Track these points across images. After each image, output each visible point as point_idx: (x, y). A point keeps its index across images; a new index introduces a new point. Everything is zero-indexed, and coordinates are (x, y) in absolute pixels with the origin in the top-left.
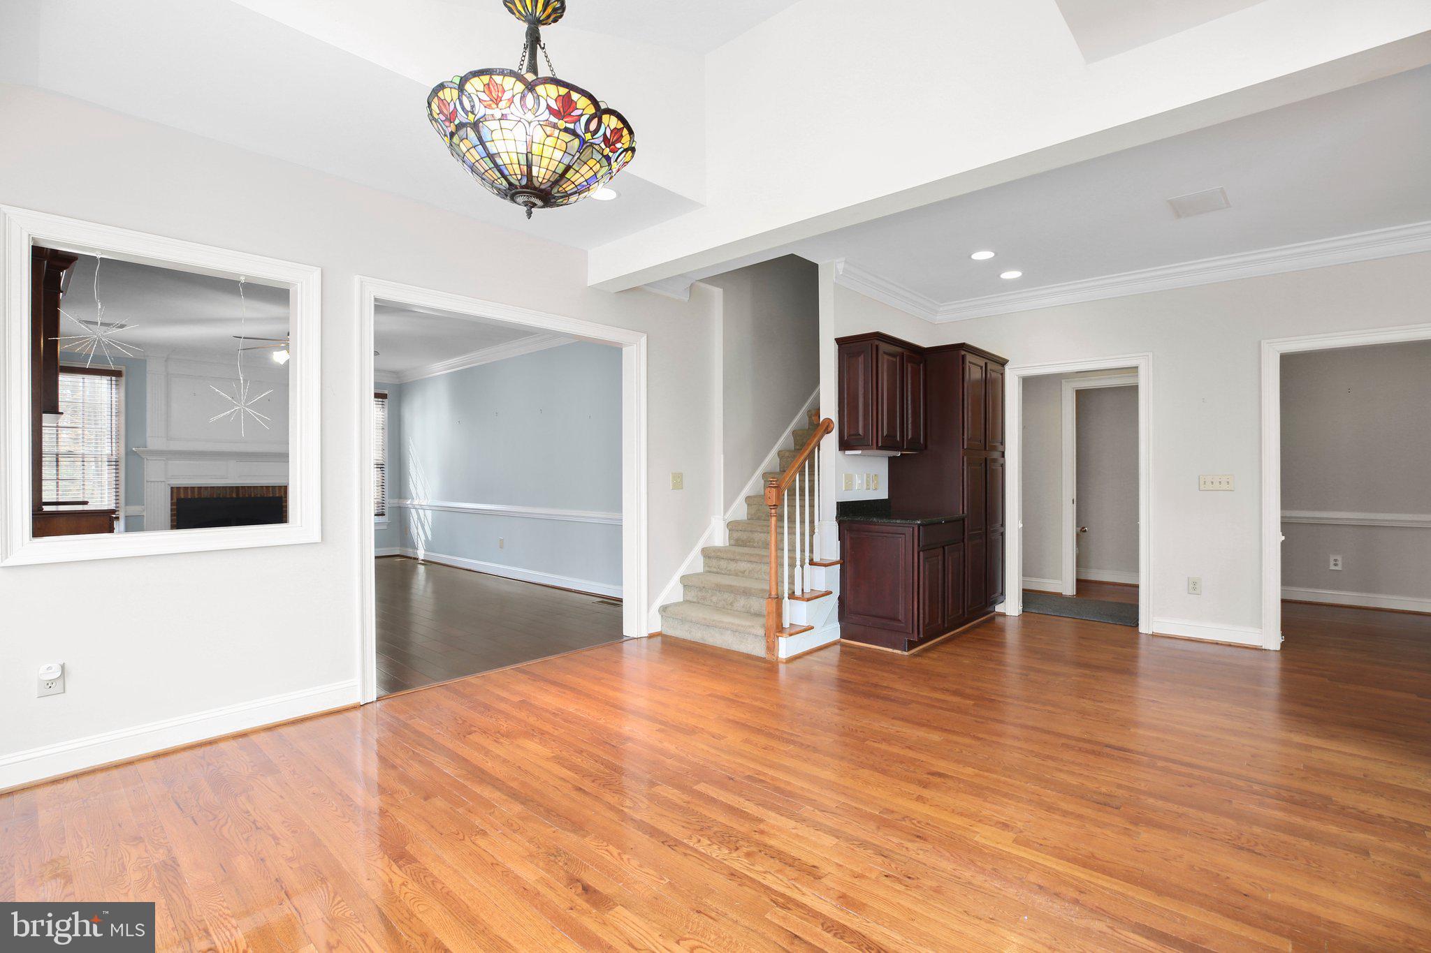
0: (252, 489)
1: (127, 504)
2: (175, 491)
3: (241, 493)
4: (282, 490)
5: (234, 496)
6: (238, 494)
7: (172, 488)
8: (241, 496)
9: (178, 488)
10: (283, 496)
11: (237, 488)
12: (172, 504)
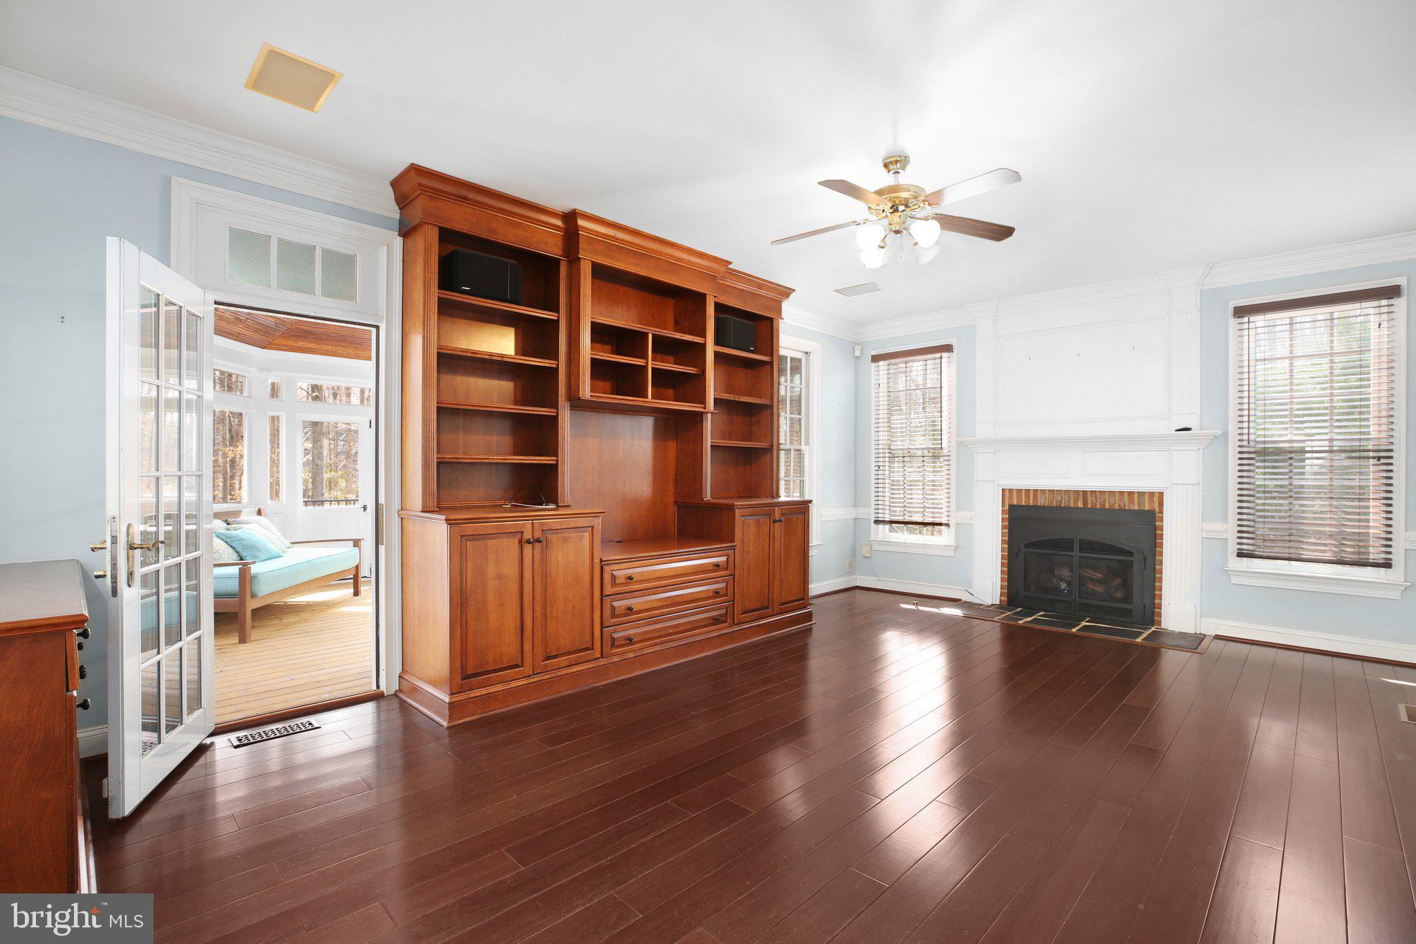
0: (1106, 496)
1: (958, 509)
2: (1007, 494)
3: (1089, 501)
4: (1156, 499)
5: (1080, 505)
6: (1085, 501)
7: (1003, 490)
8: (1089, 506)
9: (1011, 491)
10: (1157, 510)
11: (1085, 492)
12: (1003, 512)
